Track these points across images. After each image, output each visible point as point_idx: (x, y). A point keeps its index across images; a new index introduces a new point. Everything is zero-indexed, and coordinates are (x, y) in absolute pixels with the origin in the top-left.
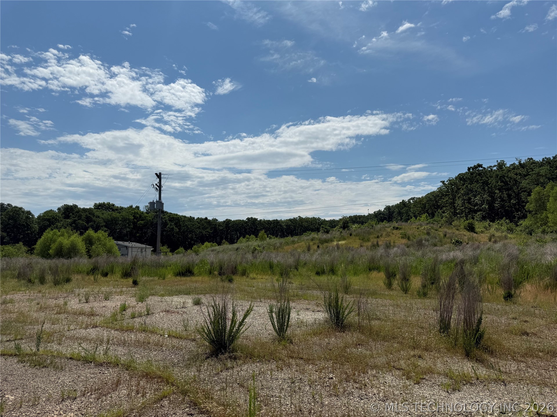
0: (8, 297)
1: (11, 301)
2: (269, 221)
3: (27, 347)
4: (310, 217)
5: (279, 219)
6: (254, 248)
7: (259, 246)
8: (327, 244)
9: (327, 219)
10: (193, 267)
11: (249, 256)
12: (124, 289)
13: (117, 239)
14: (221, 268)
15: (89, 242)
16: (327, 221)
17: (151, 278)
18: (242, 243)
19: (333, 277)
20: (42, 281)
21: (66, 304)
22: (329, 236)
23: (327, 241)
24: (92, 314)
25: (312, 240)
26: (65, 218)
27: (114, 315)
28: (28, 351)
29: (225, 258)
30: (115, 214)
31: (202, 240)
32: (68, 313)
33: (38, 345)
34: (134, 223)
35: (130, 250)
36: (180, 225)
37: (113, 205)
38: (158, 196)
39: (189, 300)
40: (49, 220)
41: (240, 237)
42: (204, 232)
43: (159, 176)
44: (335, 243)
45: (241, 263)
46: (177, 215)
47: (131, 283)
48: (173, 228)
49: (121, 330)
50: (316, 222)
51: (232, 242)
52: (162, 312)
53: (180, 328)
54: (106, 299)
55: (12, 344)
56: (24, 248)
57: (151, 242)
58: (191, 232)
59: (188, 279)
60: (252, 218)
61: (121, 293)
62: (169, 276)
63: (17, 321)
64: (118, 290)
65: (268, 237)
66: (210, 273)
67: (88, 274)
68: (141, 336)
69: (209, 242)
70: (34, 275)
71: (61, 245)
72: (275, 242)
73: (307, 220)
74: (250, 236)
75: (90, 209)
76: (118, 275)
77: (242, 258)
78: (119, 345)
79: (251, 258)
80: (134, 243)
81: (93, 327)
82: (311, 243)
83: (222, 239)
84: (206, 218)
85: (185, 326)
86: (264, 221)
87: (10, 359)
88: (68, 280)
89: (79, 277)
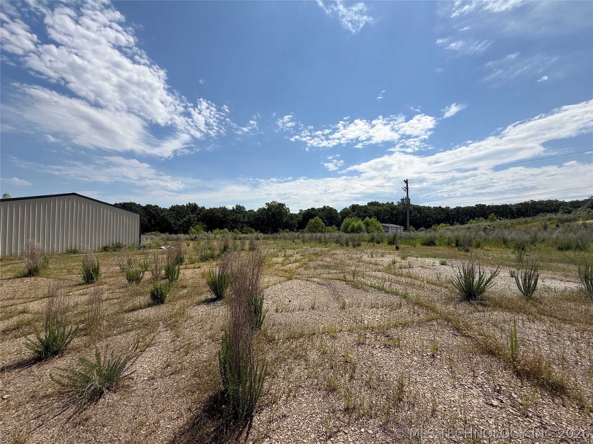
0: (334, 252)
1: (336, 254)
2: (498, 206)
3: (349, 277)
4: (545, 200)
5: (508, 204)
6: (485, 227)
7: (489, 226)
8: (569, 223)
9: (567, 201)
10: (435, 240)
11: (482, 233)
12: (391, 251)
13: (382, 222)
14: (457, 241)
15: (367, 224)
16: (567, 203)
17: (407, 246)
18: (473, 224)
19: (582, 253)
20: (347, 245)
21: (361, 257)
22: (571, 216)
23: (567, 221)
24: (376, 264)
25: (549, 220)
26: (353, 212)
27: (389, 266)
28: (349, 279)
29: (461, 234)
30: (380, 208)
31: (438, 222)
32: (363, 262)
33: (354, 277)
34: (391, 213)
35: (390, 229)
36: (421, 213)
37: (378, 203)
38: (406, 194)
39: (437, 262)
40: (345, 213)
41: (470, 219)
42: (439, 217)
43: (406, 182)
44: (581, 222)
45: (474, 238)
46: (418, 206)
47: (395, 248)
48: (416, 215)
49: (395, 274)
50: (553, 204)
51: (462, 223)
52: (419, 267)
53: (435, 278)
54: (382, 256)
55: (342, 275)
56: (336, 228)
57: (403, 223)
58: (429, 217)
59: (432, 247)
60: (480, 205)
61: (390, 253)
62: (418, 245)
63: (340, 264)
64: (388, 252)
65: (497, 218)
66: (449, 244)
67: (369, 242)
68: (409, 280)
69: (444, 223)
70: (344, 241)
71: (353, 226)
72: (506, 223)
73: (541, 203)
74: (479, 218)
75: (366, 206)
76: (386, 243)
77: (476, 235)
78: (396, 283)
79: (483, 235)
80: (392, 225)
81: (378, 271)
82: (548, 223)
83: (453, 221)
84: (440, 207)
85: (438, 278)
86: (493, 206)
87: (342, 282)
88: (360, 245)
89: (365, 243)
